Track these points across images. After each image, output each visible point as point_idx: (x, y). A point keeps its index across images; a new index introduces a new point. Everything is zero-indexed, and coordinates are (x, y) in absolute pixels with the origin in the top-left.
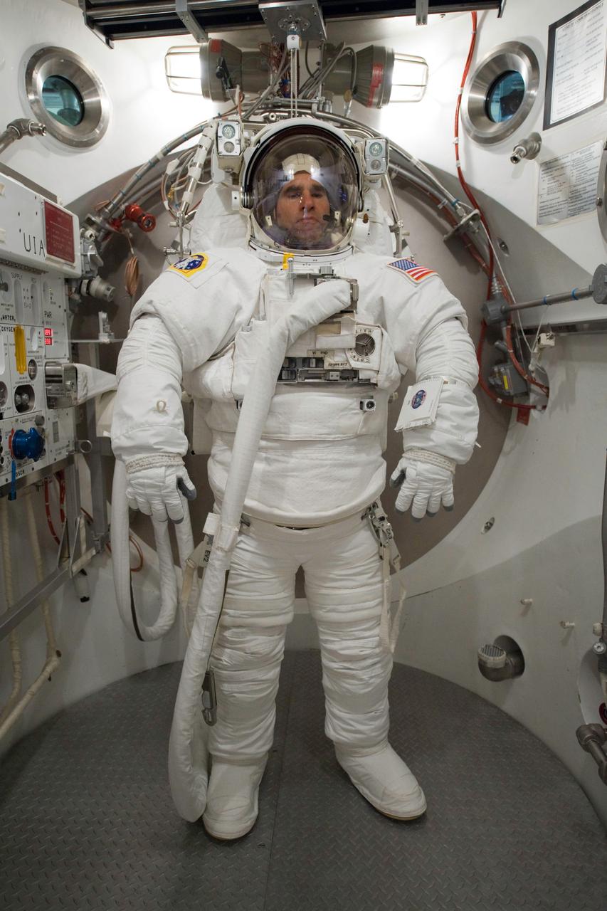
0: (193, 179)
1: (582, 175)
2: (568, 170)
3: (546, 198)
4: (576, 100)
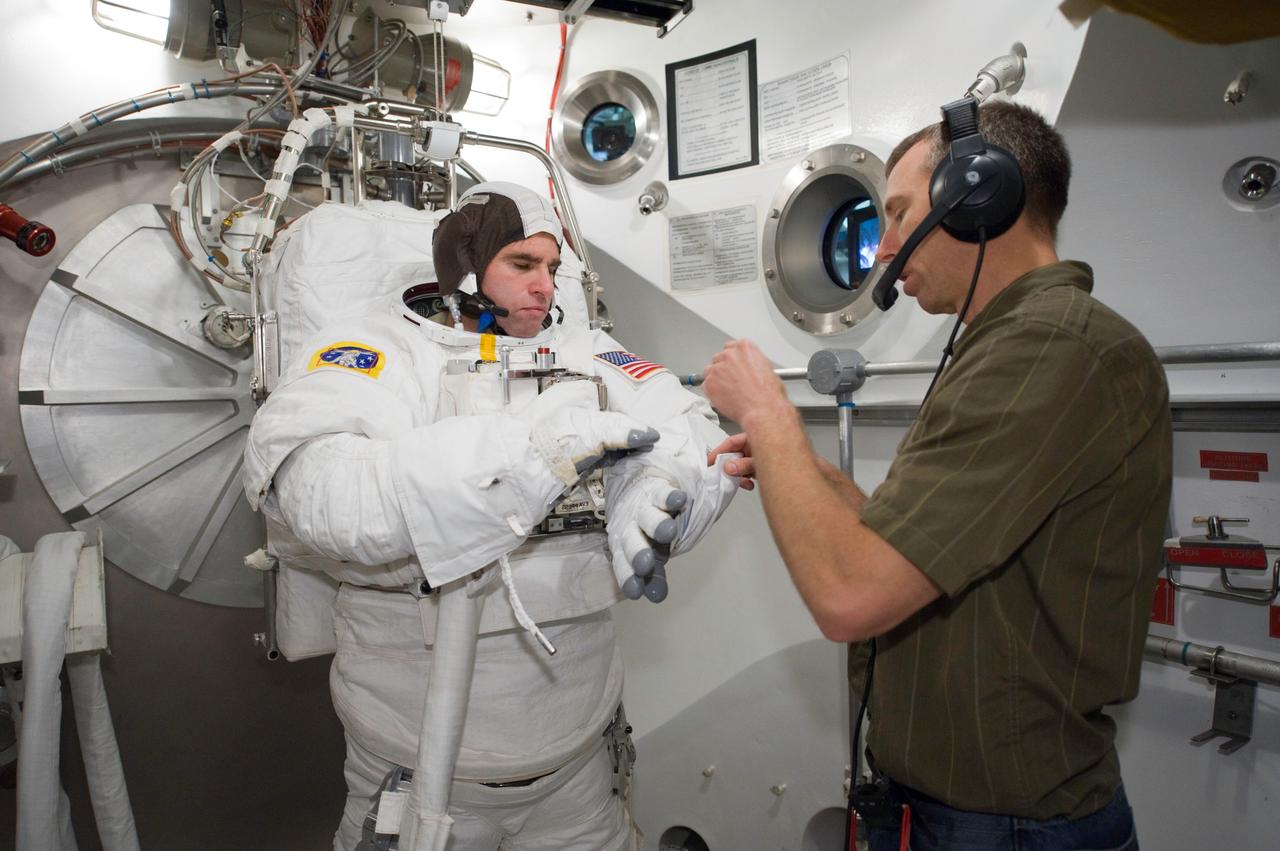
1: (731, 239)
2: (710, 231)
3: (681, 259)
4: (712, 154)
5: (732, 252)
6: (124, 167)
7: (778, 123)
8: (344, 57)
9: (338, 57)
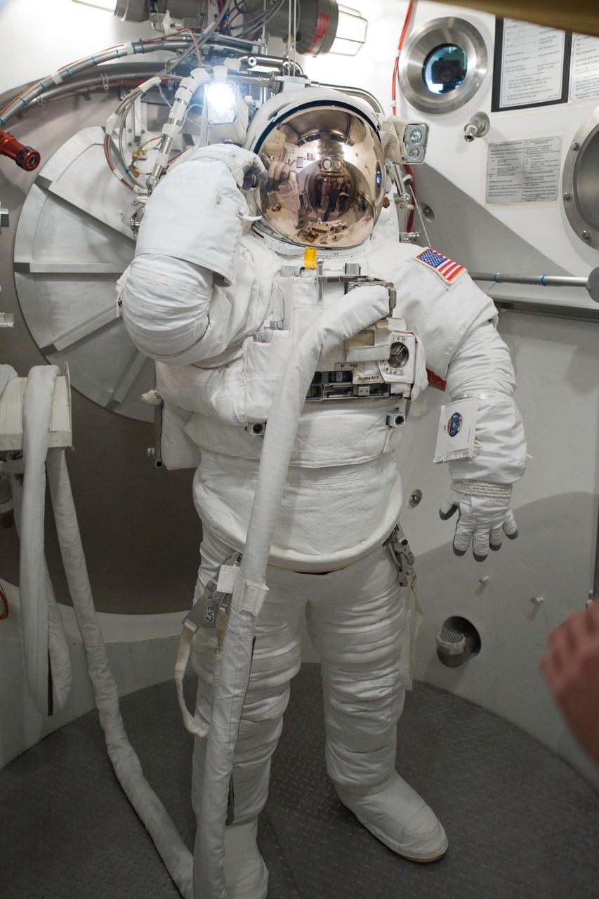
0: (169, 139)
1: (539, 165)
2: (522, 156)
3: (495, 178)
4: (529, 91)
5: (539, 175)
6: (82, 98)
7: (587, 68)
8: (240, 11)
9: (236, 11)
